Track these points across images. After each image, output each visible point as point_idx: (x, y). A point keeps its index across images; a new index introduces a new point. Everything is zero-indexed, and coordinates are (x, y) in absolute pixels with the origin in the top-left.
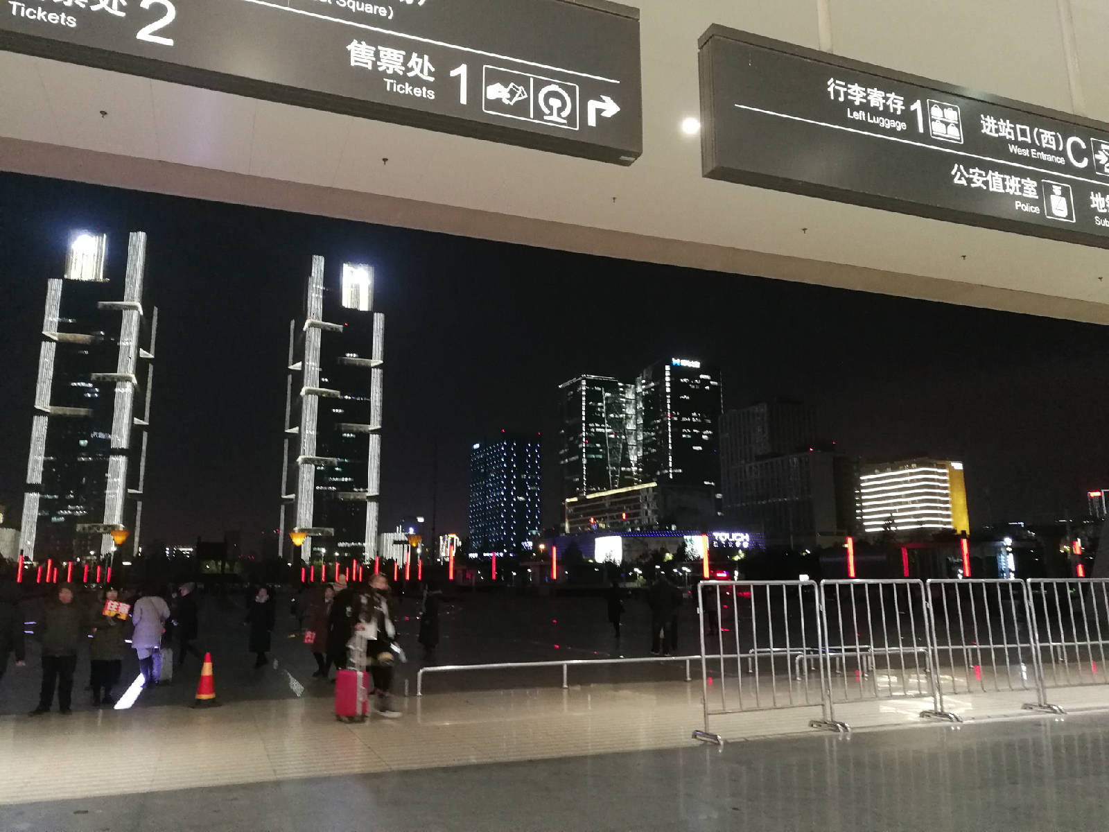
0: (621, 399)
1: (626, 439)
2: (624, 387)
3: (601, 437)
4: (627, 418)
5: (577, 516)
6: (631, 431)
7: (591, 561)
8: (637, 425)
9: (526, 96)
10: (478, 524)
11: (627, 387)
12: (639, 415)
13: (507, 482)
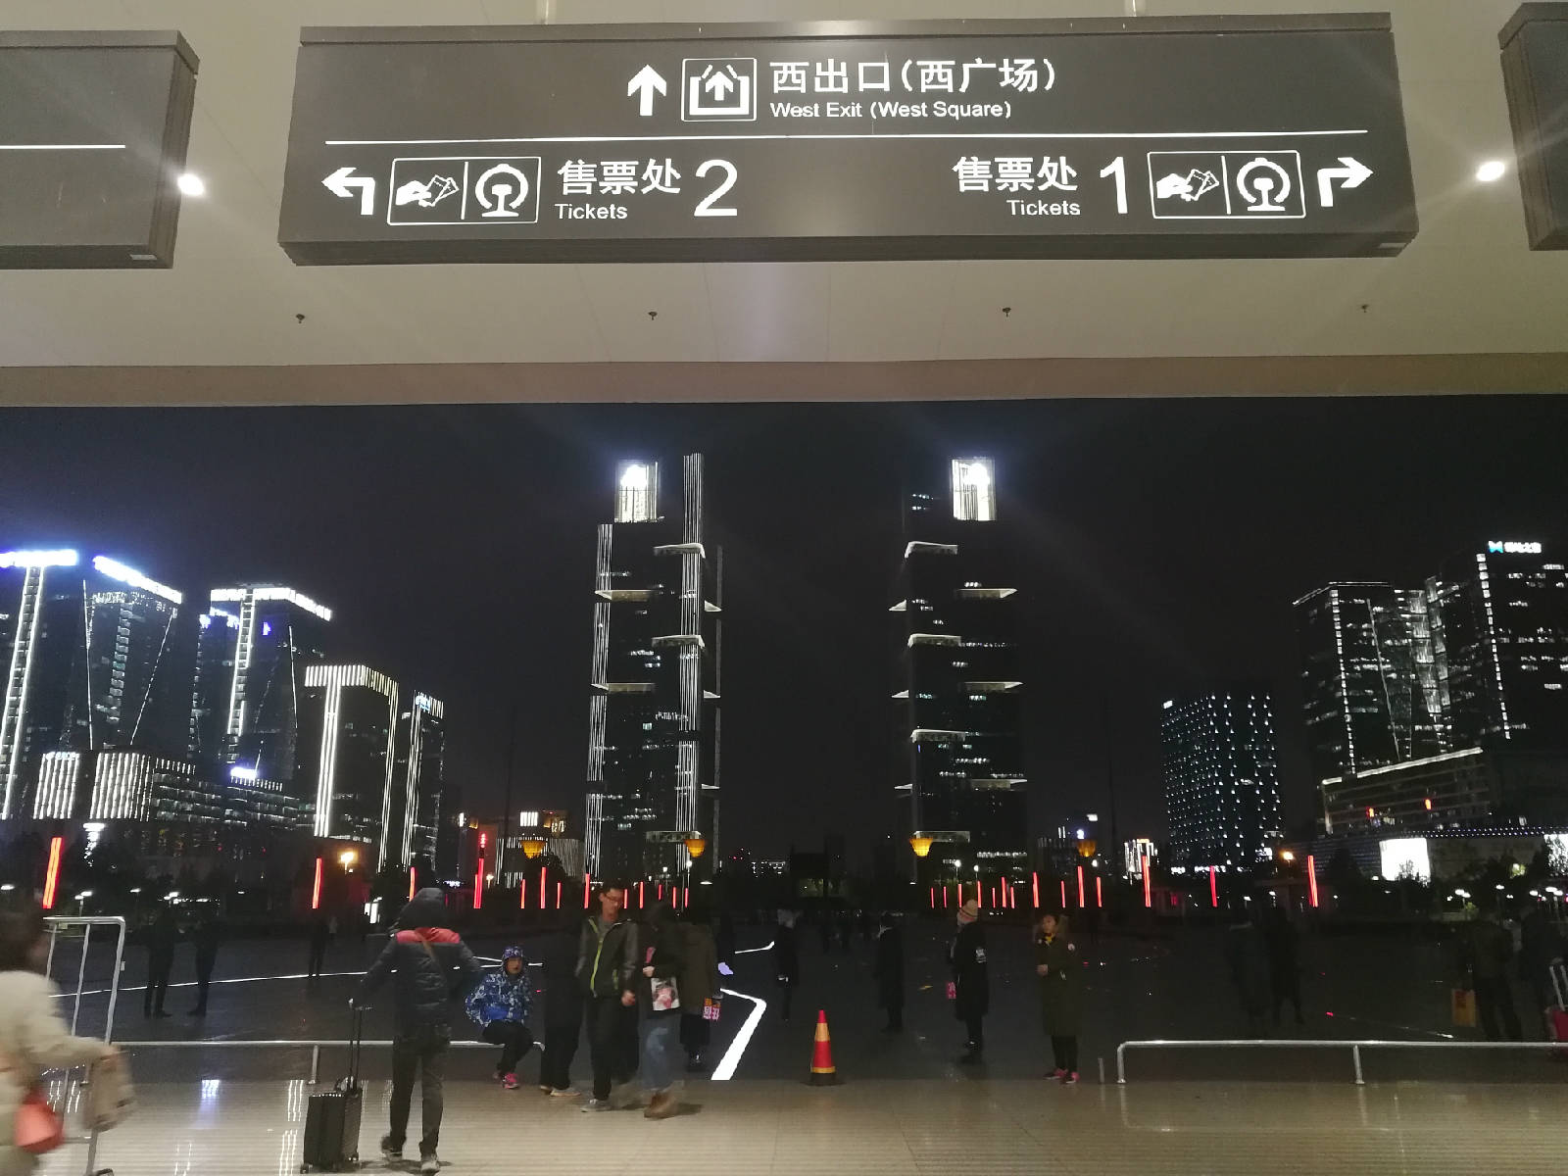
0: (1403, 616)
1: (1417, 678)
2: (1405, 595)
3: (1373, 678)
4: (1416, 643)
5: (1345, 807)
6: (1425, 666)
7: (1376, 878)
8: (1435, 655)
9: (1217, 184)
10: (1180, 822)
11: (1412, 595)
12: (1438, 639)
13: (1222, 756)
